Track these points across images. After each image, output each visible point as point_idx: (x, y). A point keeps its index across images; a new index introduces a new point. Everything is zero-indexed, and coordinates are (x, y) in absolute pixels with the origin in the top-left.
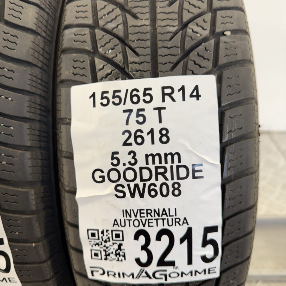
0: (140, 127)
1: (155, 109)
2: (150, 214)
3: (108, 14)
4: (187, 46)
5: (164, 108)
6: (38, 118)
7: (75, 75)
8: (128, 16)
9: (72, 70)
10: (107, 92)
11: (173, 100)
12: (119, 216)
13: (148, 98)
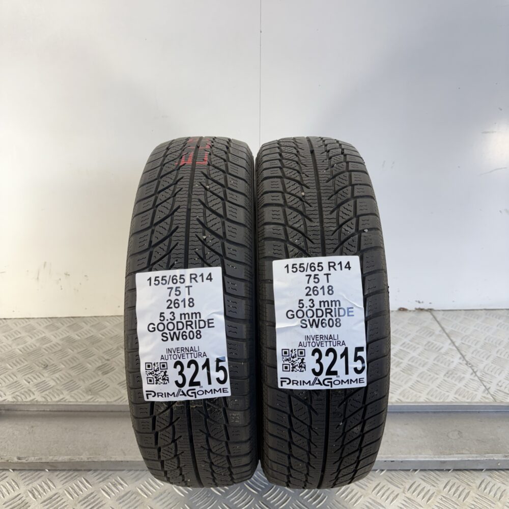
0: (316, 285)
1: (325, 274)
2: (322, 338)
3: (294, 218)
4: (342, 239)
5: (330, 274)
6: (248, 279)
7: (275, 254)
8: (306, 220)
9: (273, 251)
10: (296, 264)
11: (335, 270)
12: (303, 340)
13: (320, 268)
